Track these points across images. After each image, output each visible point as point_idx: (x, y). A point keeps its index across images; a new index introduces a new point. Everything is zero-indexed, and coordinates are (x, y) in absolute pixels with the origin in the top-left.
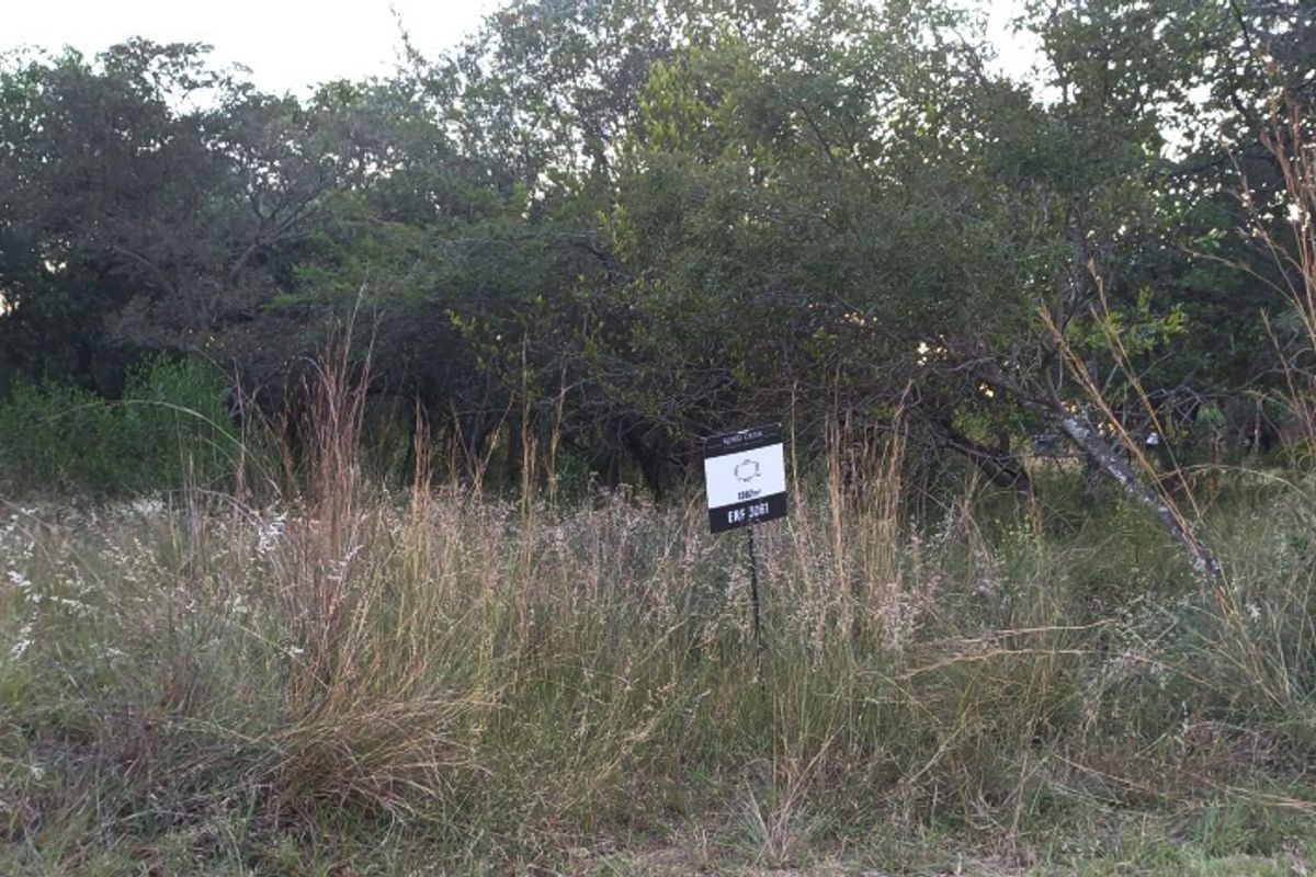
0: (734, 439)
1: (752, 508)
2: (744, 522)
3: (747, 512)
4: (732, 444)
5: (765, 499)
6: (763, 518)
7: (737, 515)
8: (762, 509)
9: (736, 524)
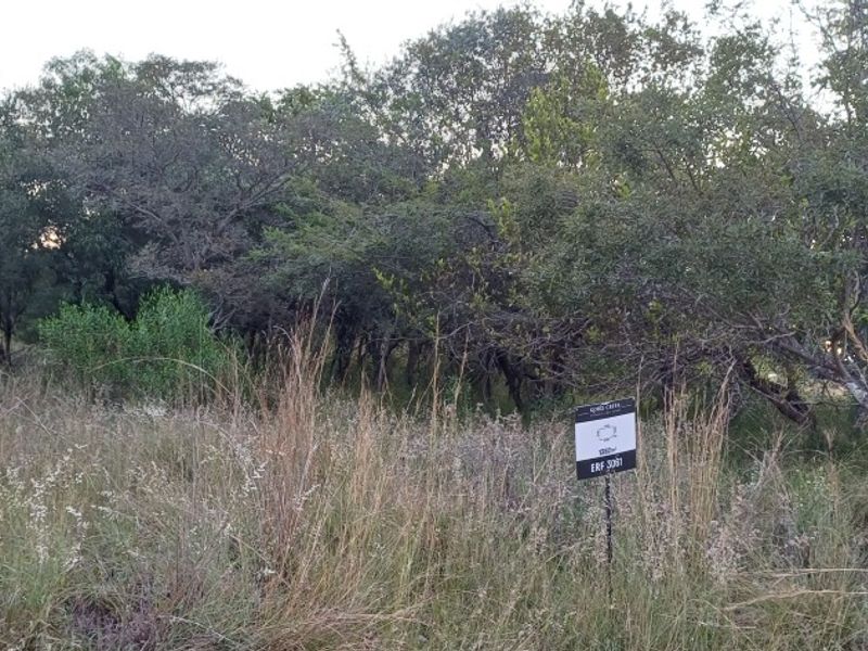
0: (598, 409)
1: (609, 462)
2: (603, 472)
3: (606, 464)
4: (597, 412)
5: (620, 455)
6: (618, 469)
7: (598, 467)
8: (617, 463)
9: (597, 474)
